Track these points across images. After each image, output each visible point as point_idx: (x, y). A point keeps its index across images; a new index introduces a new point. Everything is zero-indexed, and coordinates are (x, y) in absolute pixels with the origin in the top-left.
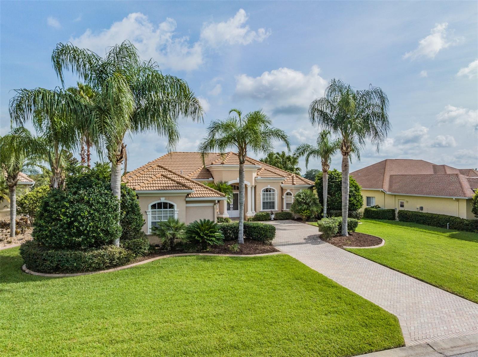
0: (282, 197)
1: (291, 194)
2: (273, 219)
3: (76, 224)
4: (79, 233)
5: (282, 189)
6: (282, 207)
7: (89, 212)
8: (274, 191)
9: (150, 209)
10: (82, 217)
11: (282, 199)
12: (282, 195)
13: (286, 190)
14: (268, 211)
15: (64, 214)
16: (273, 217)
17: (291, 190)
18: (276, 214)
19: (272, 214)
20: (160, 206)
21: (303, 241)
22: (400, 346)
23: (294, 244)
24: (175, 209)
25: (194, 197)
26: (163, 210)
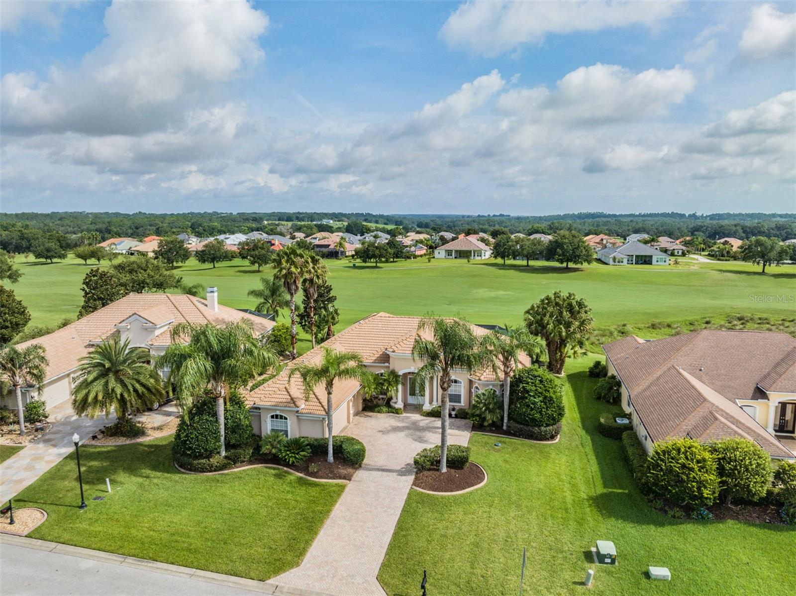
0: (470, 390)
2: (453, 416)
5: (471, 382)
6: (470, 401)
8: (460, 382)
9: (269, 420)
11: (470, 393)
12: (470, 387)
13: (475, 383)
16: (453, 413)
19: (454, 409)
20: (277, 416)
21: (399, 468)
22: (260, 580)
23: (383, 470)
24: (288, 421)
25: (302, 413)
26: (279, 420)
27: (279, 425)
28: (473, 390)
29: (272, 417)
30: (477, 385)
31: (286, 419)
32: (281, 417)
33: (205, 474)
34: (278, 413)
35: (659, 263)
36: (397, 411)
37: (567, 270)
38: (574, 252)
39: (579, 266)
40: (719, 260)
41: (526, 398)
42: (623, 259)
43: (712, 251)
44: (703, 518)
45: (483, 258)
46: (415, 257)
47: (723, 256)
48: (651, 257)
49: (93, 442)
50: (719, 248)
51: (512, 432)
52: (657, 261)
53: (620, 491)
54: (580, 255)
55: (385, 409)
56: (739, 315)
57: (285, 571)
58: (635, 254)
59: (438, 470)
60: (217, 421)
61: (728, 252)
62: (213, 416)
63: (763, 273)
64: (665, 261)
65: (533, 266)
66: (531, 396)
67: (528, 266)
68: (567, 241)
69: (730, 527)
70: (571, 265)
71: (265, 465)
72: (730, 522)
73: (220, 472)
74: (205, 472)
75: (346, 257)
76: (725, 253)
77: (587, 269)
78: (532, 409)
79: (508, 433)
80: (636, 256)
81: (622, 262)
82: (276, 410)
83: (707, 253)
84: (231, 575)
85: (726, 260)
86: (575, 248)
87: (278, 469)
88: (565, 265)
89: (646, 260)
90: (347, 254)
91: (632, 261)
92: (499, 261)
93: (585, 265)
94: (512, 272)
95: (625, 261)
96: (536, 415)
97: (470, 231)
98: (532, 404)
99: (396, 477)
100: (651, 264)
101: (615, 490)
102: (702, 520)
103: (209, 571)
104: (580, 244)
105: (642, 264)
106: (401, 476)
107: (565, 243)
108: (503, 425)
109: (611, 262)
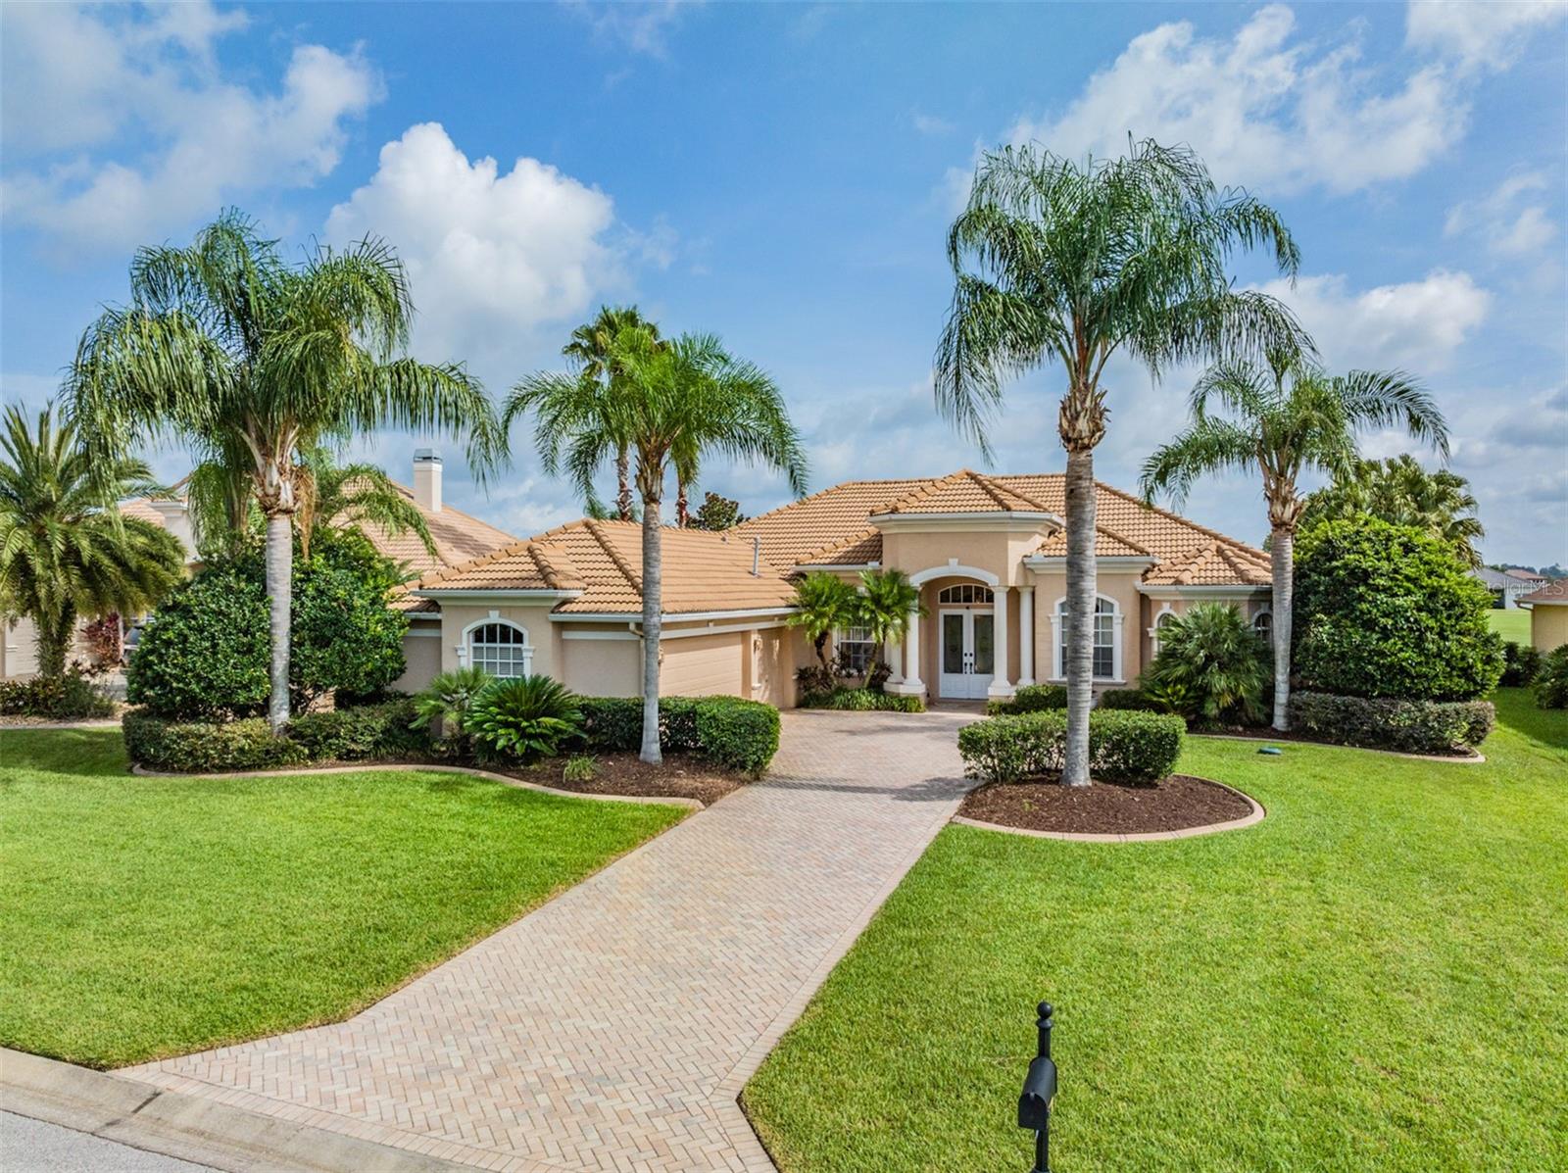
0: (1142, 630)
5: (1144, 599)
6: (1145, 669)
9: (467, 644)
11: (1145, 637)
12: (1145, 623)
13: (1158, 604)
17: (1175, 604)
20: (491, 633)
21: (901, 785)
24: (525, 646)
25: (571, 612)
26: (498, 645)
27: (499, 662)
28: (1153, 633)
29: (478, 636)
30: (1166, 609)
31: (518, 638)
32: (505, 634)
34: (494, 618)
36: (905, 705)
41: (1361, 598)
51: (1312, 724)
55: (865, 698)
59: (1056, 782)
60: (262, 595)
62: (250, 580)
66: (1377, 589)
78: (1386, 635)
79: (1298, 732)
82: (487, 606)
87: (458, 774)
96: (1401, 655)
98: (1386, 615)
99: (889, 802)
106: (911, 800)
108: (1270, 717)
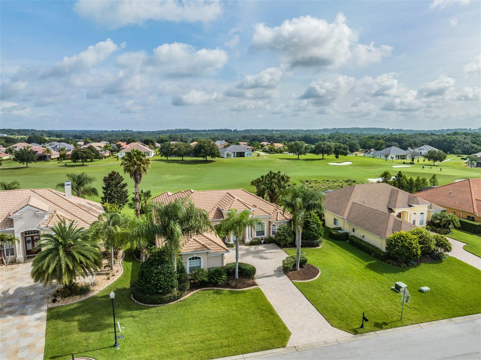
0: (269, 227)
1: (275, 226)
2: (263, 243)
3: (159, 284)
4: (161, 288)
5: (270, 222)
6: (270, 234)
7: (164, 278)
8: (264, 224)
9: (188, 261)
10: (161, 281)
11: (270, 228)
12: (270, 225)
13: (272, 223)
14: (260, 237)
15: (154, 280)
16: (263, 241)
17: (276, 223)
18: (265, 239)
19: (262, 239)
20: (193, 258)
21: (273, 273)
22: (283, 347)
23: (267, 276)
24: (202, 259)
25: (211, 253)
26: (195, 260)
27: (195, 263)
28: (271, 227)
29: (190, 259)
30: (274, 224)
31: (199, 258)
32: (196, 258)
33: (170, 303)
34: (195, 256)
35: (248, 156)
37: (207, 162)
38: (211, 151)
39: (214, 159)
40: (270, 153)
41: (309, 226)
42: (231, 154)
43: (265, 149)
44: (413, 265)
45: (151, 156)
46: (105, 157)
47: (272, 151)
48: (244, 153)
49: (56, 305)
50: (269, 147)
52: (247, 155)
53: (373, 262)
54: (214, 153)
56: (306, 180)
57: (289, 338)
58: (236, 152)
59: (295, 270)
61: (274, 149)
63: (298, 159)
64: (251, 155)
65: (186, 160)
67: (183, 160)
68: (206, 145)
69: (423, 266)
70: (209, 158)
71: (201, 289)
72: (422, 264)
73: (179, 300)
74: (170, 302)
75: (52, 159)
76: (272, 149)
77: (218, 160)
78: (313, 231)
80: (237, 153)
81: (231, 156)
82: (193, 254)
83: (262, 150)
84: (265, 350)
85: (274, 153)
86: (211, 149)
87: (212, 290)
88: (205, 159)
89: (241, 155)
90: (52, 158)
91: (234, 155)
92: (164, 158)
93: (217, 158)
94: (175, 164)
95: (232, 155)
97: (130, 140)
100: (244, 156)
101: (371, 262)
102: (413, 266)
103: (251, 352)
104: (214, 146)
105: (239, 157)
107: (205, 146)
109: (225, 156)
